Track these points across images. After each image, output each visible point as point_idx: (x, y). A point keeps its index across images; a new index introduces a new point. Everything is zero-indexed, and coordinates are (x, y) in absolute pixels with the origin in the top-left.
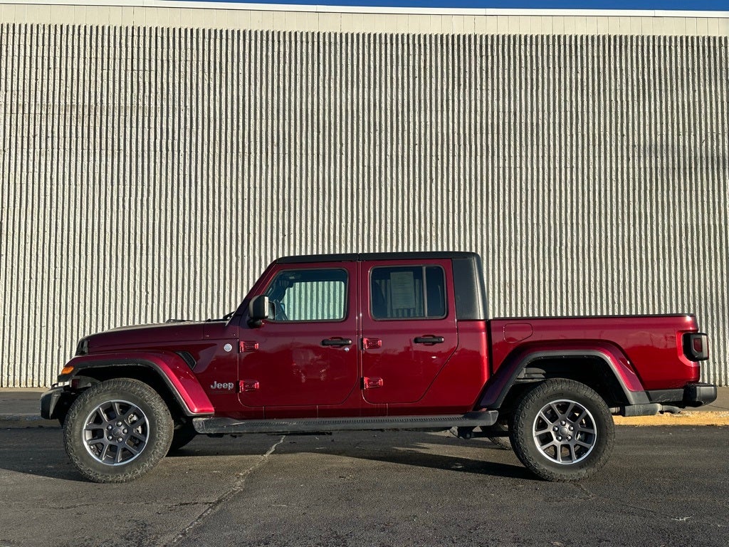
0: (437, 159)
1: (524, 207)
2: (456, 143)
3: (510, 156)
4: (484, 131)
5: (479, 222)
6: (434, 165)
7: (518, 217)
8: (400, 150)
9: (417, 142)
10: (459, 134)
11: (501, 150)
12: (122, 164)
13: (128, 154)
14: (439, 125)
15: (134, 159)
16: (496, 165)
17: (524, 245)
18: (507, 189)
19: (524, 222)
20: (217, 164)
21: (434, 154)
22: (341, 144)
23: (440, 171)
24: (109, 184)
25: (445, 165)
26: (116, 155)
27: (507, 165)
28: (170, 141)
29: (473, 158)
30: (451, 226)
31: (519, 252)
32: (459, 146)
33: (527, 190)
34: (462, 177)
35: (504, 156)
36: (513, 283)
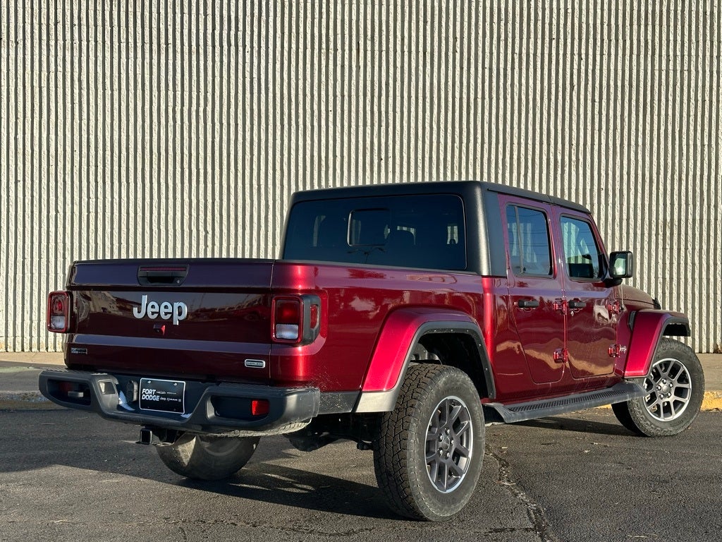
0: (580, 58)
1: (692, 123)
2: (605, 37)
3: (675, 56)
4: (643, 22)
5: (633, 143)
6: (576, 67)
7: (684, 136)
8: (532, 46)
9: (554, 36)
10: (609, 25)
11: (664, 48)
12: (171, 62)
13: (178, 49)
14: (584, 12)
15: (186, 57)
16: (657, 67)
17: (691, 173)
18: (671, 98)
19: (691, 143)
20: (293, 63)
21: (576, 52)
22: (455, 38)
23: (583, 75)
24: (155, 89)
25: (590, 67)
26: (163, 51)
27: (671, 67)
28: (233, 33)
29: (627, 57)
30: (596, 147)
31: (684, 183)
32: (610, 41)
33: (696, 101)
34: (612, 83)
35: (668, 56)
36: (676, 223)
